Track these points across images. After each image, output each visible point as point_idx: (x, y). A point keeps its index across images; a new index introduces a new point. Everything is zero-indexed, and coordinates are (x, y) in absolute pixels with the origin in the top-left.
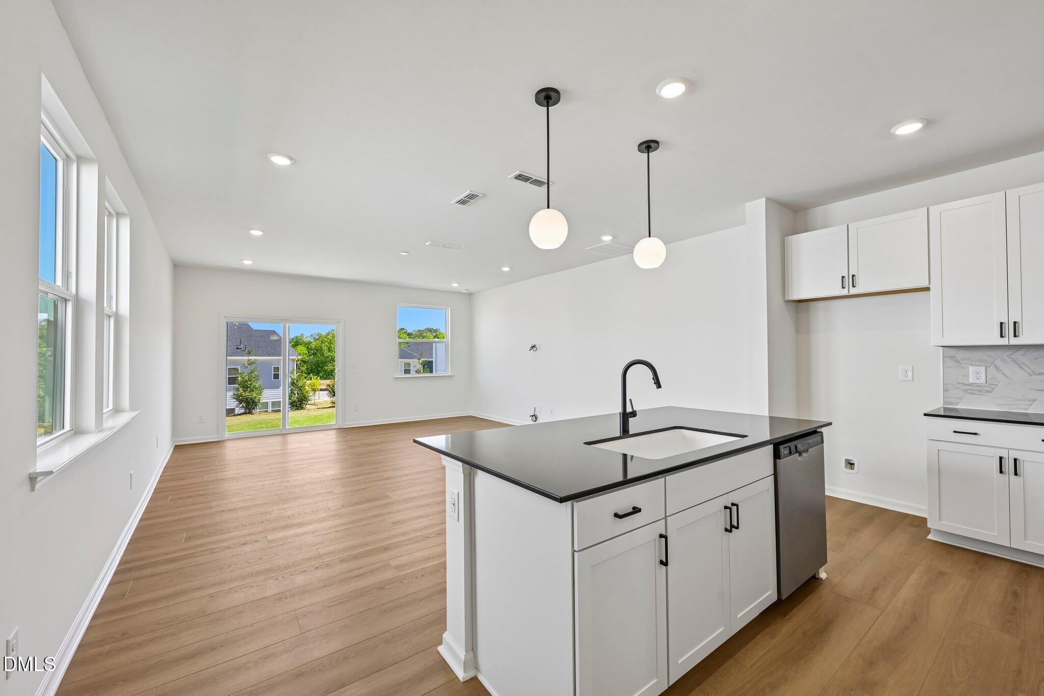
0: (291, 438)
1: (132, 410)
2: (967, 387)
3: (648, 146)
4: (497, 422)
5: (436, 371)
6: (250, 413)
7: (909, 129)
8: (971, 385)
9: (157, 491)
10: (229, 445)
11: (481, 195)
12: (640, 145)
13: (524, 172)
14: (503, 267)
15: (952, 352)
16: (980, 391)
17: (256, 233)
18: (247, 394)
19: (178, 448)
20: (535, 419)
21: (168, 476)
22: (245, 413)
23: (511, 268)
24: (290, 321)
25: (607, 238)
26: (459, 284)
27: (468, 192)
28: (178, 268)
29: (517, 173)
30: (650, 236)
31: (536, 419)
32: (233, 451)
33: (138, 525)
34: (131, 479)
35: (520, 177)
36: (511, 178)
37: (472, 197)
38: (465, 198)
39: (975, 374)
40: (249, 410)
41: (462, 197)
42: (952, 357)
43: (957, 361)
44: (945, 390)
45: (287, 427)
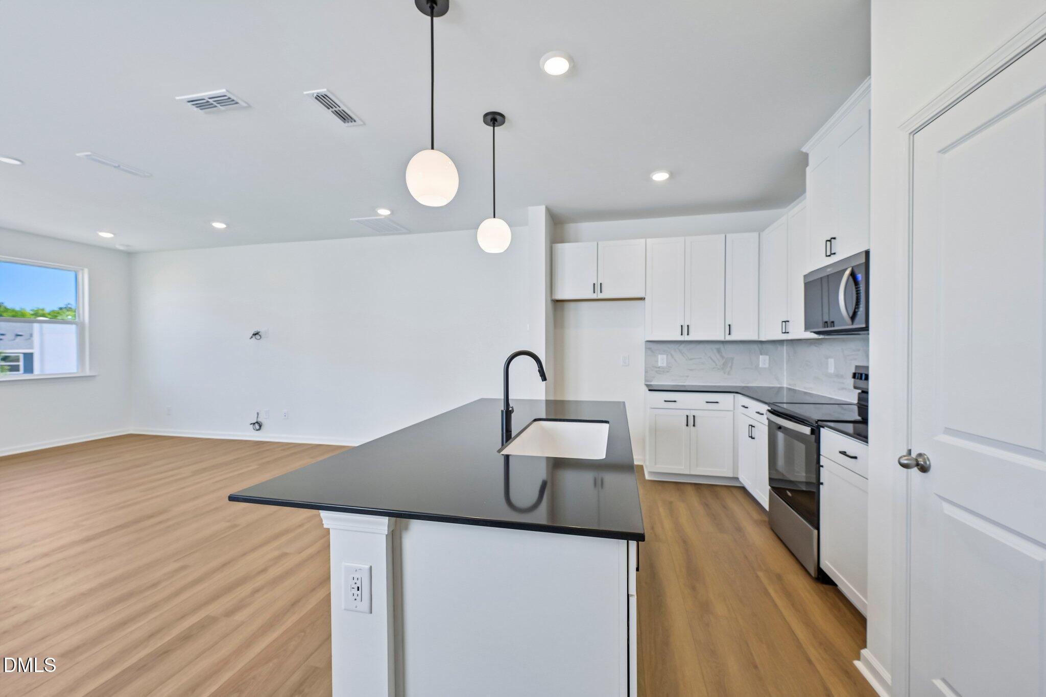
2: (658, 369)
3: (494, 119)
7: (660, 177)
8: (659, 367)
11: (245, 105)
12: (486, 115)
13: (332, 93)
14: (214, 221)
15: (651, 345)
16: (663, 372)
20: (258, 427)
25: (384, 212)
27: (222, 91)
29: (323, 91)
30: (494, 217)
31: (261, 426)
35: (322, 99)
36: (308, 95)
37: (225, 101)
38: (210, 98)
39: (662, 360)
41: (205, 94)
42: (650, 349)
43: (652, 351)
44: (646, 372)
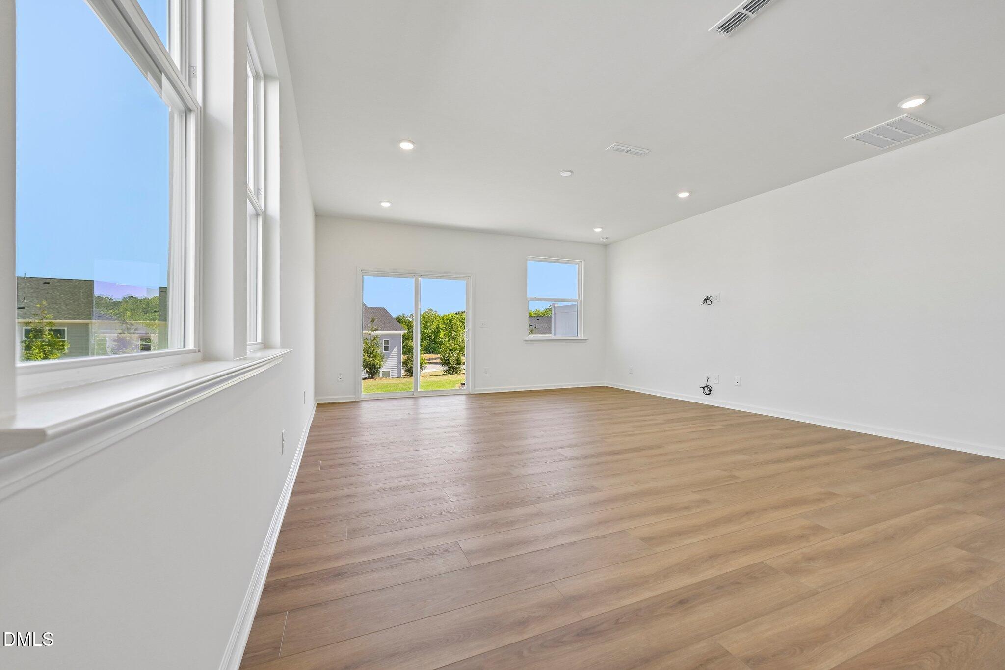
0: (423, 402)
1: (283, 347)
4: (648, 394)
5: (555, 334)
6: (372, 378)
9: (307, 454)
10: (364, 405)
14: (679, 192)
17: (406, 146)
18: (371, 359)
19: (320, 406)
20: (707, 392)
21: (315, 436)
22: (368, 378)
23: (691, 193)
24: (421, 275)
25: (912, 104)
26: (602, 228)
28: (320, 217)
31: (710, 391)
32: (368, 413)
33: (290, 501)
34: (283, 440)
40: (372, 375)
45: (419, 390)
